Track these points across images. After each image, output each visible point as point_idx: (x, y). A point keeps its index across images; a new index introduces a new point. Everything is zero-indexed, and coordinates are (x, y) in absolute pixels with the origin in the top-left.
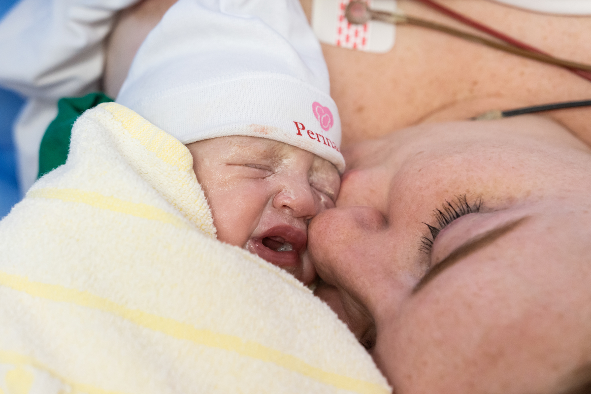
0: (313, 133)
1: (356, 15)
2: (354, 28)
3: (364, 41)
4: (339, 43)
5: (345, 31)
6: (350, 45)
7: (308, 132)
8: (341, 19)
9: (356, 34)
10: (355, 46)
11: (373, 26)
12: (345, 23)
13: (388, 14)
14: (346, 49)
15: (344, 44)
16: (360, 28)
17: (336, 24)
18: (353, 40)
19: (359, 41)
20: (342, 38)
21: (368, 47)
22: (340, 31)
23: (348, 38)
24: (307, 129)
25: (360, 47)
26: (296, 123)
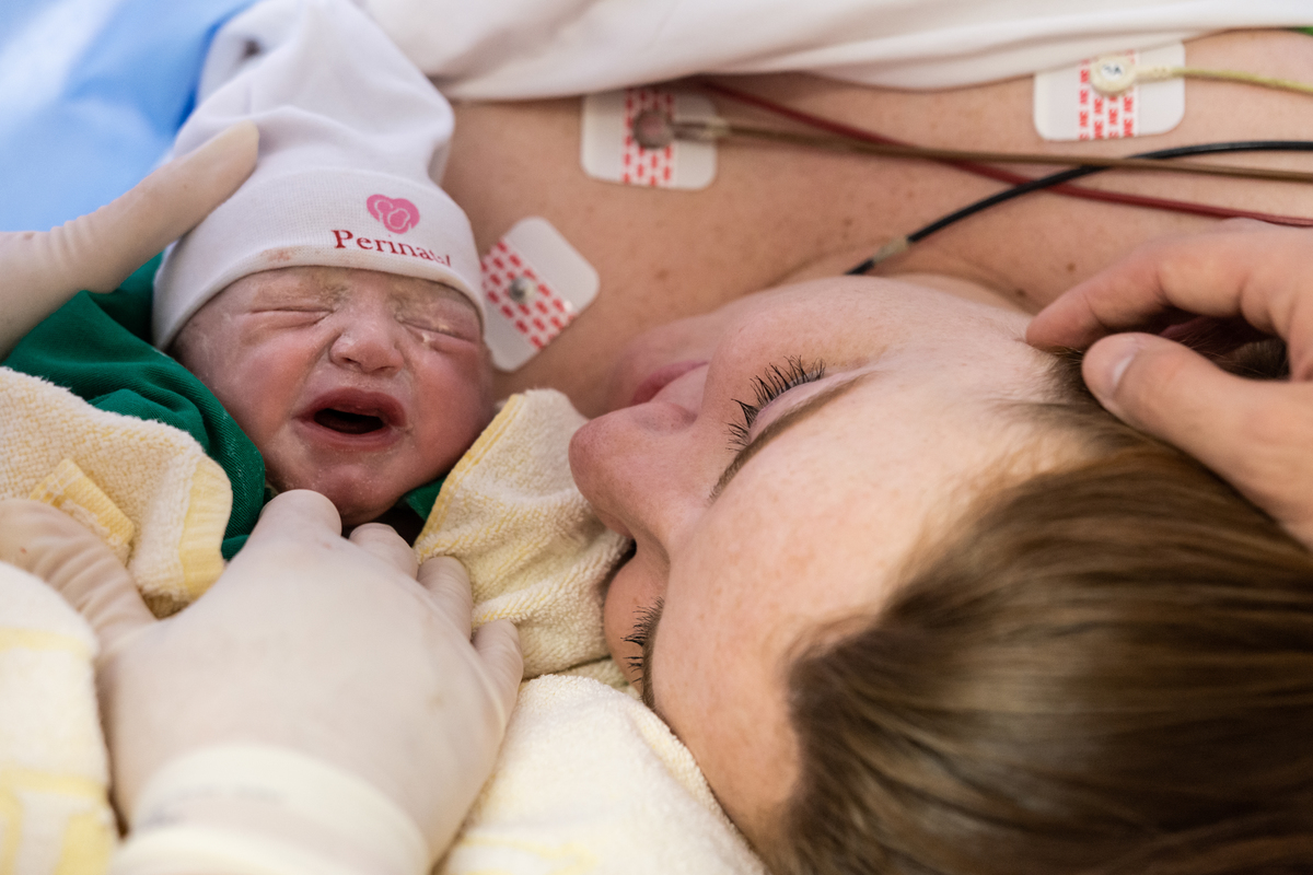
0: (368, 241)
1: (651, 133)
2: (649, 154)
3: (667, 173)
4: (627, 179)
5: (636, 159)
6: (645, 181)
7: (359, 241)
8: (629, 141)
9: (654, 162)
10: (653, 181)
11: (680, 150)
12: (634, 150)
13: (702, 126)
14: (639, 187)
15: (635, 179)
16: (660, 154)
17: (622, 149)
18: (648, 172)
19: (659, 173)
20: (632, 171)
21: (675, 182)
22: (627, 159)
23: (640, 171)
24: (356, 236)
25: (661, 182)
26: (337, 233)
